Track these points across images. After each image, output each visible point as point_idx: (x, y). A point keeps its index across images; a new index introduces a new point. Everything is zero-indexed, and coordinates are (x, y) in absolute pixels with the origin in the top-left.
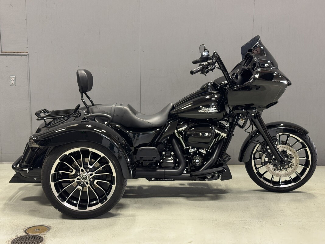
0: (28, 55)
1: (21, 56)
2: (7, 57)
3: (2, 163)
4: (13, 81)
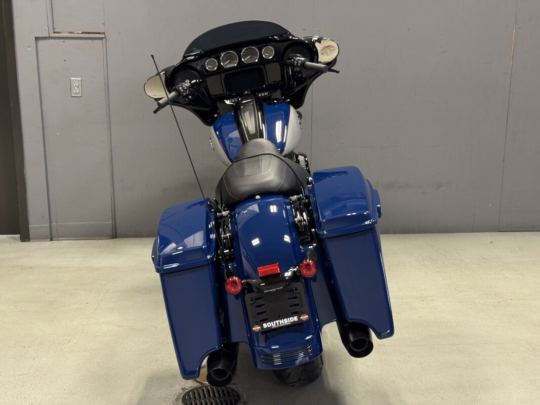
0: (105, 37)
1: (90, 41)
3: (58, 240)
4: (76, 88)
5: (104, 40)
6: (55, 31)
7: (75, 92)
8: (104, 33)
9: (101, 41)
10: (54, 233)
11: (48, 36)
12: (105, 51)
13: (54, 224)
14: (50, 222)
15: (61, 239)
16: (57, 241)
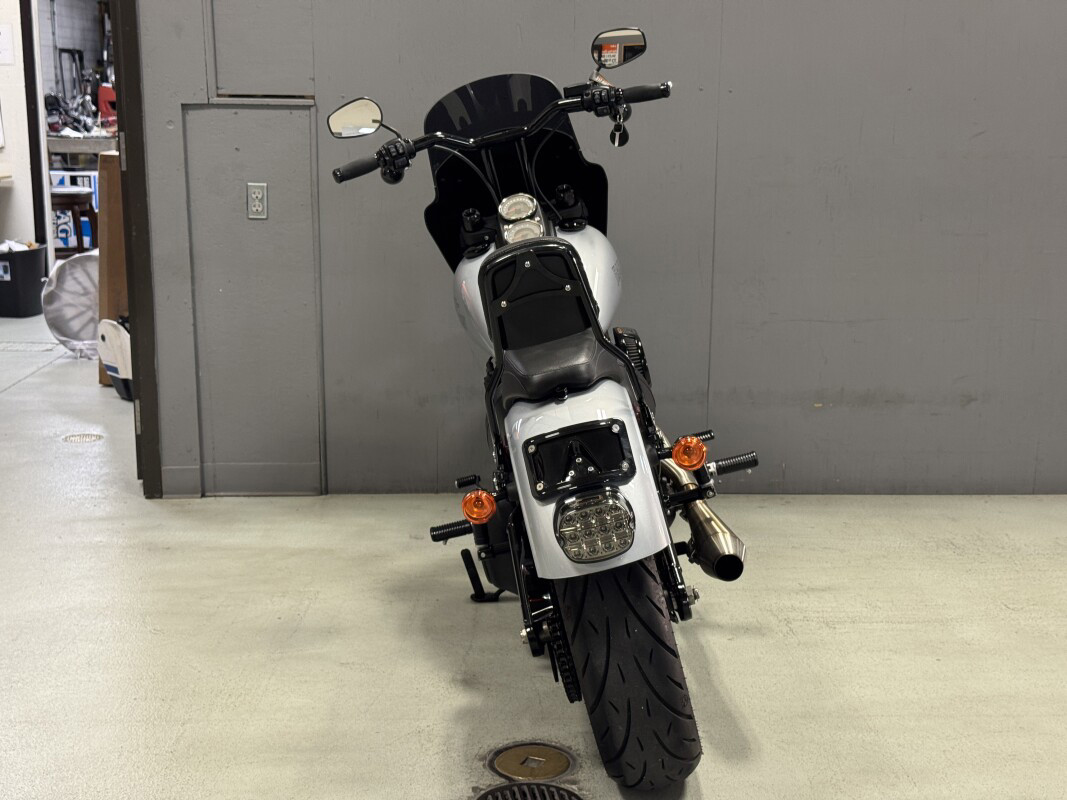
0: (315, 105)
1: (288, 111)
2: (236, 113)
3: (215, 496)
4: (257, 203)
5: (313, 110)
6: (220, 92)
7: (254, 209)
8: (313, 97)
9: (307, 112)
10: (209, 484)
11: (206, 102)
12: (313, 131)
13: (208, 464)
14: (202, 462)
15: (222, 494)
16: (213, 498)
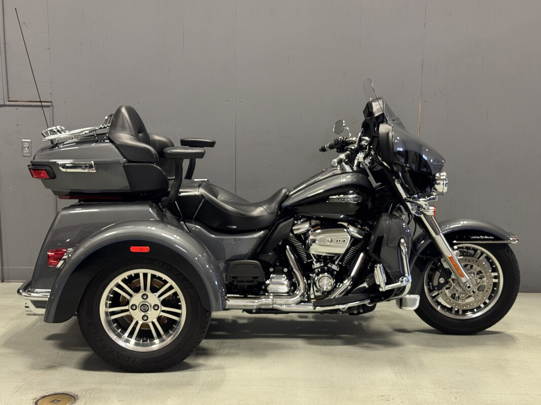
1: (40, 108)
2: (17, 109)
3: (8, 282)
4: (26, 148)
5: (51, 107)
6: (10, 99)
7: (25, 152)
8: (51, 102)
9: (48, 109)
10: (6, 276)
11: (3, 104)
12: (51, 117)
13: (5, 267)
14: (2, 266)
15: (12, 281)
